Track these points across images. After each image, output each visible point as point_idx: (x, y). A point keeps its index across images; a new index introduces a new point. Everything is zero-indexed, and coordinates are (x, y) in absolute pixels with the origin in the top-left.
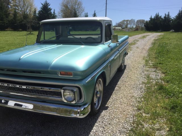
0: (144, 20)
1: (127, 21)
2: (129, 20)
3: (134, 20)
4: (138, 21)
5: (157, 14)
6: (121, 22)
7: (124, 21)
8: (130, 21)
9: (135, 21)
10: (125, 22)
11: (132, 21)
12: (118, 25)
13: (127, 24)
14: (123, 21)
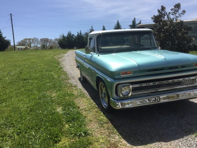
0: (48, 39)
1: (29, 39)
2: (31, 39)
3: (37, 38)
4: (42, 40)
5: (69, 32)
6: (23, 41)
7: (26, 39)
8: (33, 39)
9: (38, 40)
10: (27, 41)
11: (35, 40)
12: (18, 44)
13: (30, 42)
14: (24, 39)
